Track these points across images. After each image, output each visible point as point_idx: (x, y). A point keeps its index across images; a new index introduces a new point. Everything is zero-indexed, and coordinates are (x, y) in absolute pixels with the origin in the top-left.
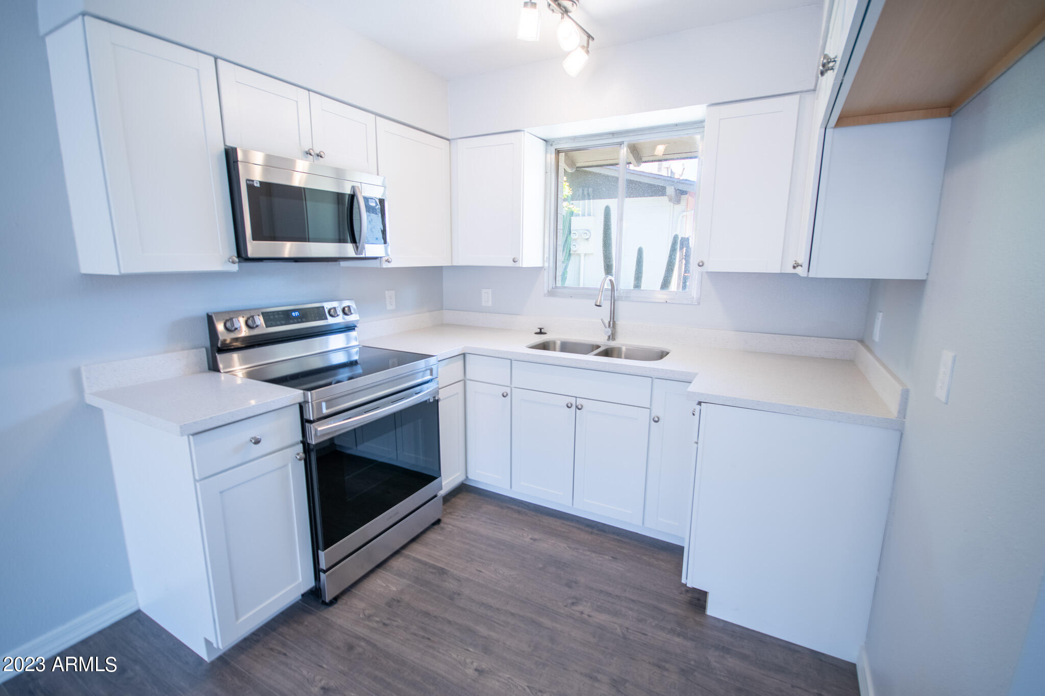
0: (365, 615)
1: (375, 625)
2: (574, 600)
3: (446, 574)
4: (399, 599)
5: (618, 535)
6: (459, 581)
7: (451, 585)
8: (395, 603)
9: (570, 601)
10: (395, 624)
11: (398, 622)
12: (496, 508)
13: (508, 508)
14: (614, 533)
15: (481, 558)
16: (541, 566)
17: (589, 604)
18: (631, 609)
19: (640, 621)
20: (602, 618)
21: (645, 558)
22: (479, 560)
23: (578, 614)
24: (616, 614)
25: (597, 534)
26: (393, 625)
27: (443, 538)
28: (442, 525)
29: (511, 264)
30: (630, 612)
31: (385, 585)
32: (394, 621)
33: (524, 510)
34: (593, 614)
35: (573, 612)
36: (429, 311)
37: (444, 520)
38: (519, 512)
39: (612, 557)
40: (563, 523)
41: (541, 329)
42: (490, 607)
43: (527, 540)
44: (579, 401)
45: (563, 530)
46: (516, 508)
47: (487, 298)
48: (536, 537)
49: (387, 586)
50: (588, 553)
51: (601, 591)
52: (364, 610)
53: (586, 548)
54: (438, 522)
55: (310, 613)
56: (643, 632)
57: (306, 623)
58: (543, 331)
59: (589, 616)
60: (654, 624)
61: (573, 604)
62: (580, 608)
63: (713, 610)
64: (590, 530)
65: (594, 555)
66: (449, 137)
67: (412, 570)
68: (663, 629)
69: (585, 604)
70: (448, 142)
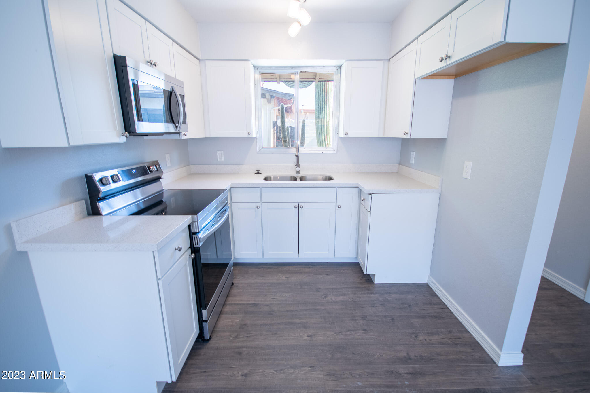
0: (233, 337)
1: (243, 339)
2: (325, 296)
3: (258, 305)
4: (244, 324)
5: (321, 265)
6: (268, 306)
7: (266, 309)
8: (244, 326)
9: (323, 296)
10: (253, 334)
11: (253, 333)
12: (257, 269)
13: (262, 268)
14: (319, 265)
15: (269, 293)
16: (300, 287)
17: (332, 295)
18: (349, 291)
19: (355, 294)
20: (340, 298)
21: (338, 271)
22: (269, 294)
23: (331, 300)
24: (344, 295)
25: (312, 267)
26: (253, 336)
27: (241, 291)
28: (234, 285)
29: (246, 135)
30: (349, 292)
31: (231, 321)
32: (252, 333)
33: (271, 267)
34: (336, 298)
35: (328, 300)
36: (185, 166)
37: (234, 282)
38: (270, 268)
39: (326, 274)
40: (294, 267)
41: (258, 171)
42: (292, 311)
43: (284, 278)
44: (300, 204)
45: (296, 270)
46: (266, 267)
47: (221, 156)
48: (287, 276)
49: (232, 321)
50: (315, 276)
51: (332, 289)
52: (230, 335)
53: (313, 274)
54: (233, 284)
55: (200, 348)
56: (359, 297)
57: (202, 354)
58: (259, 172)
59: (335, 299)
60: (360, 293)
61: (325, 297)
62: (329, 298)
63: (377, 281)
64: (308, 267)
65: (318, 276)
66: (200, 58)
67: (239, 310)
68: (364, 294)
69: (330, 295)
70: (198, 61)
